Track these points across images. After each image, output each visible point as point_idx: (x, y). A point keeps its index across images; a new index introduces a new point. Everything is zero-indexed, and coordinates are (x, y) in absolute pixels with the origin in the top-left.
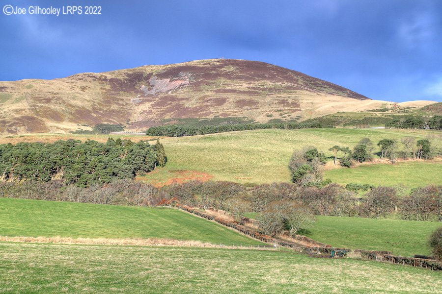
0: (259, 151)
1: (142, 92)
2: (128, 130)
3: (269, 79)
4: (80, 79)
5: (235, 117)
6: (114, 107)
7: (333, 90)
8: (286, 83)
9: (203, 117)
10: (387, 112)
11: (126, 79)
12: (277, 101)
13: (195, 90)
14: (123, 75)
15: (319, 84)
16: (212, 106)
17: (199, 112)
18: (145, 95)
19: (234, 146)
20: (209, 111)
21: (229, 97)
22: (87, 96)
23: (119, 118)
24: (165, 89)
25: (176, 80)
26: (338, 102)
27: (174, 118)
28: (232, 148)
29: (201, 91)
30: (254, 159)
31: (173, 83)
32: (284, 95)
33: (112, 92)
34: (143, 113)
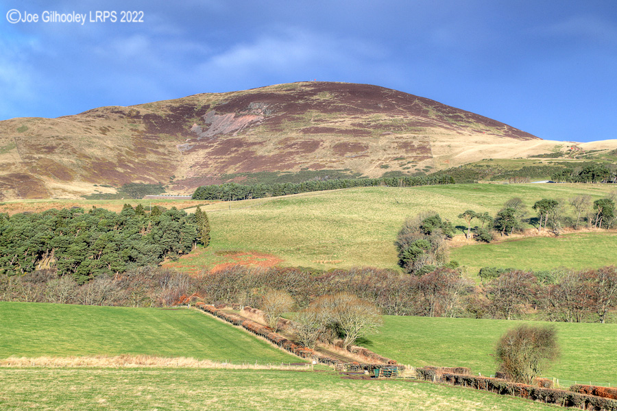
0: (353, 220)
1: (194, 134)
2: (171, 193)
3: (384, 110)
4: (99, 116)
5: (332, 169)
6: (152, 157)
7: (482, 126)
8: (411, 117)
9: (285, 170)
10: (560, 158)
11: (168, 116)
12: (396, 145)
13: (273, 130)
14: (165, 109)
15: (461, 117)
16: (297, 153)
17: (278, 162)
18: (198, 139)
19: (317, 213)
20: (293, 162)
21: (324, 139)
22: (109, 142)
23: (158, 174)
24: (228, 129)
25: (245, 115)
26: (489, 143)
27: (241, 172)
28: (313, 217)
29: (281, 130)
30: (344, 233)
31: (240, 119)
32: (406, 136)
33: (147, 135)
34: (194, 166)
